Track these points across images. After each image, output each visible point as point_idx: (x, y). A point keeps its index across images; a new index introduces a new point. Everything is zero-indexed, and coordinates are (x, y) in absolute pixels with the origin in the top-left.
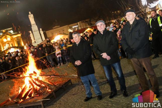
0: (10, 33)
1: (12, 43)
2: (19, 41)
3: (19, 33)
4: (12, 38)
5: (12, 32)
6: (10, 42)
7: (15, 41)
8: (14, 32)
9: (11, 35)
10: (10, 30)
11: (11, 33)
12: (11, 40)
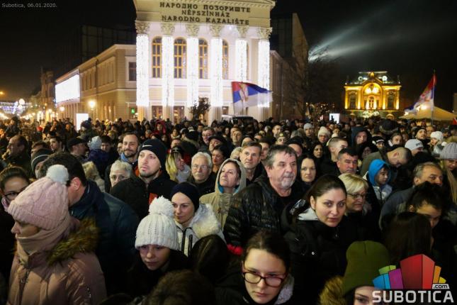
0: (381, 80)
1: (378, 98)
2: (393, 99)
3: (397, 84)
4: (383, 90)
5: (385, 78)
6: (376, 95)
7: (385, 96)
8: (388, 80)
9: (381, 85)
10: (382, 75)
11: (383, 80)
12: (380, 92)
